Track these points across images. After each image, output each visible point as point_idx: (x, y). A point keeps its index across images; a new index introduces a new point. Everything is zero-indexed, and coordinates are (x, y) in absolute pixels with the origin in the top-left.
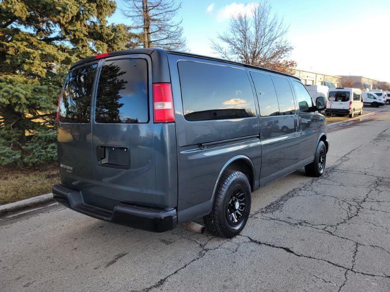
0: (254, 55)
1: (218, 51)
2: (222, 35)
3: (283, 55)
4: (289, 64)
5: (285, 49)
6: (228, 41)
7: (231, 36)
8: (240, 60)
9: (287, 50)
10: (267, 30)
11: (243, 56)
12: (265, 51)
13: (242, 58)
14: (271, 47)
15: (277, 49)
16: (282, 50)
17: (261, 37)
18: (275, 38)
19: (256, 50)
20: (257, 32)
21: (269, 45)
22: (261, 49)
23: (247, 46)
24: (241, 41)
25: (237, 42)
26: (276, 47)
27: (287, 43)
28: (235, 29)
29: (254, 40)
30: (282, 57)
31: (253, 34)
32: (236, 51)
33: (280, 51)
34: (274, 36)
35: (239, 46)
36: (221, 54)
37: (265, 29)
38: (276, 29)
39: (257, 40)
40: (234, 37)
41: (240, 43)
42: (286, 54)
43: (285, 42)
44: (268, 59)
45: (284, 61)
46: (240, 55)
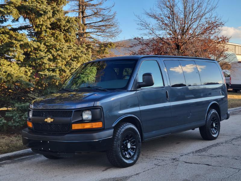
0: (183, 31)
1: (144, 28)
2: (149, 11)
3: (213, 31)
4: (220, 40)
5: (215, 25)
6: (155, 17)
7: (158, 12)
8: (169, 36)
9: (217, 26)
10: (195, 6)
11: (171, 32)
12: (194, 27)
13: (170, 34)
14: (201, 23)
15: (207, 25)
16: (213, 26)
17: (190, 13)
18: (204, 14)
19: (185, 26)
20: (185, 8)
21: (198, 21)
22: (190, 25)
23: (176, 22)
24: (169, 18)
25: (165, 18)
26: (205, 23)
27: (217, 18)
28: (162, 5)
29: (182, 16)
30: (212, 33)
31: (181, 9)
32: (164, 26)
33: (210, 27)
34: (203, 11)
35: (166, 22)
36: (148, 30)
37: (193, 5)
38: (204, 5)
39: (185, 16)
40: (161, 13)
41: (167, 18)
42: (217, 30)
43: (215, 17)
44: (198, 35)
45: (215, 37)
46: (168, 31)
